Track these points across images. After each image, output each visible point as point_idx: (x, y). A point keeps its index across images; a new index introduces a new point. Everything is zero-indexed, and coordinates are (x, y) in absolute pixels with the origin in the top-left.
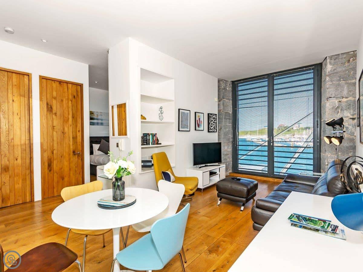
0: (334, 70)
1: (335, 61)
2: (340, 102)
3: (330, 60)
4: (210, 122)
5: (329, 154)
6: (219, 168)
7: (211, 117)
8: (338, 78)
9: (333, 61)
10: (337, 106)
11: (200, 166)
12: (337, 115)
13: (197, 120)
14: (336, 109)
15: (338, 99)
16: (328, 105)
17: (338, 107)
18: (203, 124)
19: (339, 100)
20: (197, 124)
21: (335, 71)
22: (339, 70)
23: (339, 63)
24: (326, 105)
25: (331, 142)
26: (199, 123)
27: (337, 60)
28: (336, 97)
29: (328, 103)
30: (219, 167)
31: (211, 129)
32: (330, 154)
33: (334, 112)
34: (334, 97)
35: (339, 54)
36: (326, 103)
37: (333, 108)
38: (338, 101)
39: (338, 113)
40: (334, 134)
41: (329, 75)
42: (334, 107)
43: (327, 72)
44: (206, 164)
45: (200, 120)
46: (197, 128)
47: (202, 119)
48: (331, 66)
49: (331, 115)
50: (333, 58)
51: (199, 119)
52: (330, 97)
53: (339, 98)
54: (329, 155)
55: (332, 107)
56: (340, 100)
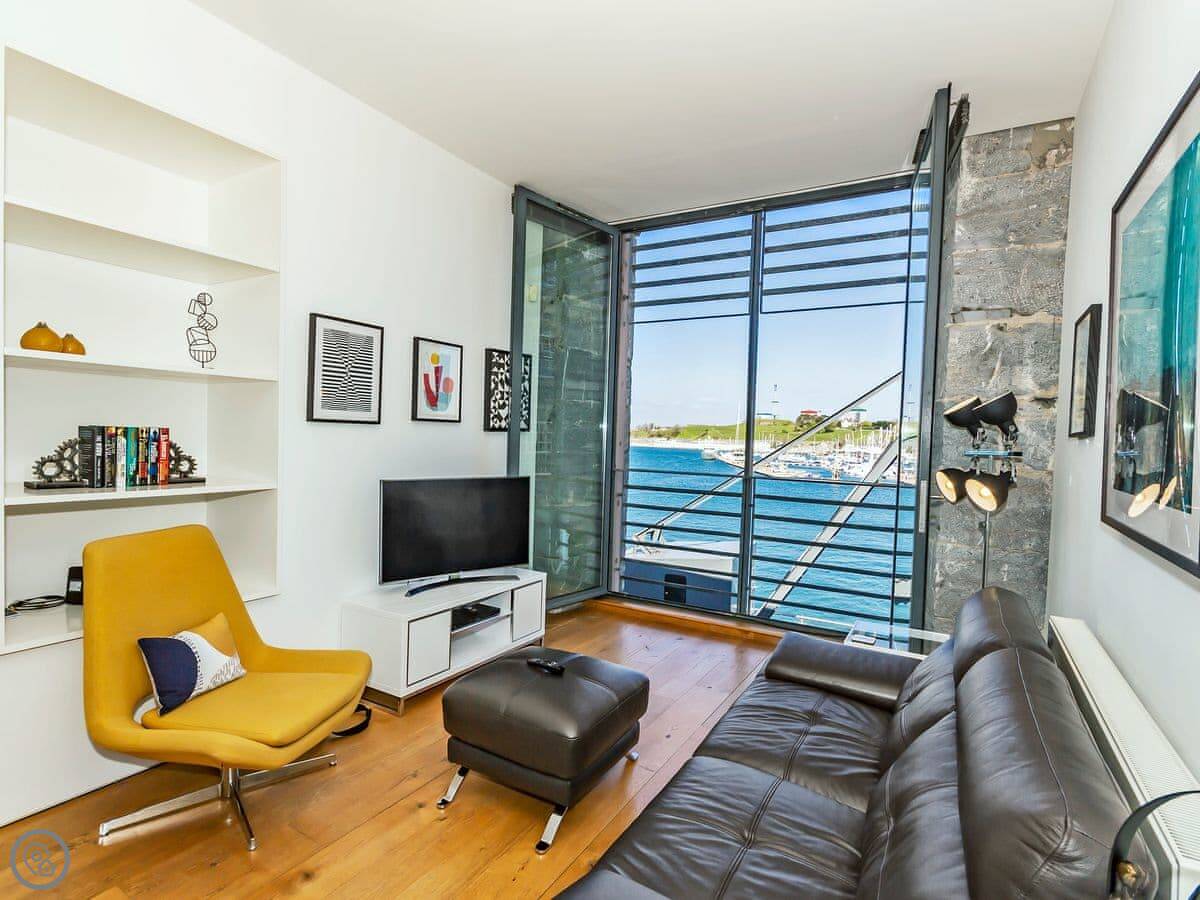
0: (988, 194)
1: (991, 160)
2: (1001, 329)
3: (973, 153)
4: (493, 386)
5: (950, 542)
6: (512, 591)
7: (500, 366)
8: (1000, 232)
9: (982, 159)
10: (989, 345)
11: (415, 583)
12: (988, 383)
13: (426, 377)
14: (983, 358)
15: (996, 319)
16: (957, 341)
17: (991, 349)
18: (455, 394)
19: (996, 322)
20: (427, 392)
21: (990, 201)
22: (1003, 195)
23: (1003, 169)
24: (948, 338)
25: (962, 494)
26: (434, 389)
27: (999, 156)
28: (988, 310)
29: (958, 334)
30: (512, 584)
31: (499, 417)
32: (953, 541)
33: (978, 369)
34: (979, 309)
35: (1009, 130)
36: (948, 329)
37: (973, 353)
38: (993, 326)
39: (991, 376)
40: (976, 459)
41: (964, 216)
42: (978, 349)
43: (959, 201)
44: (454, 575)
45: (443, 377)
46: (424, 410)
47: (451, 372)
48: (976, 180)
49: (965, 382)
50: (986, 144)
51: (438, 370)
52: (965, 309)
53: (996, 313)
54: (949, 546)
55: (969, 348)
56: (1002, 322)
